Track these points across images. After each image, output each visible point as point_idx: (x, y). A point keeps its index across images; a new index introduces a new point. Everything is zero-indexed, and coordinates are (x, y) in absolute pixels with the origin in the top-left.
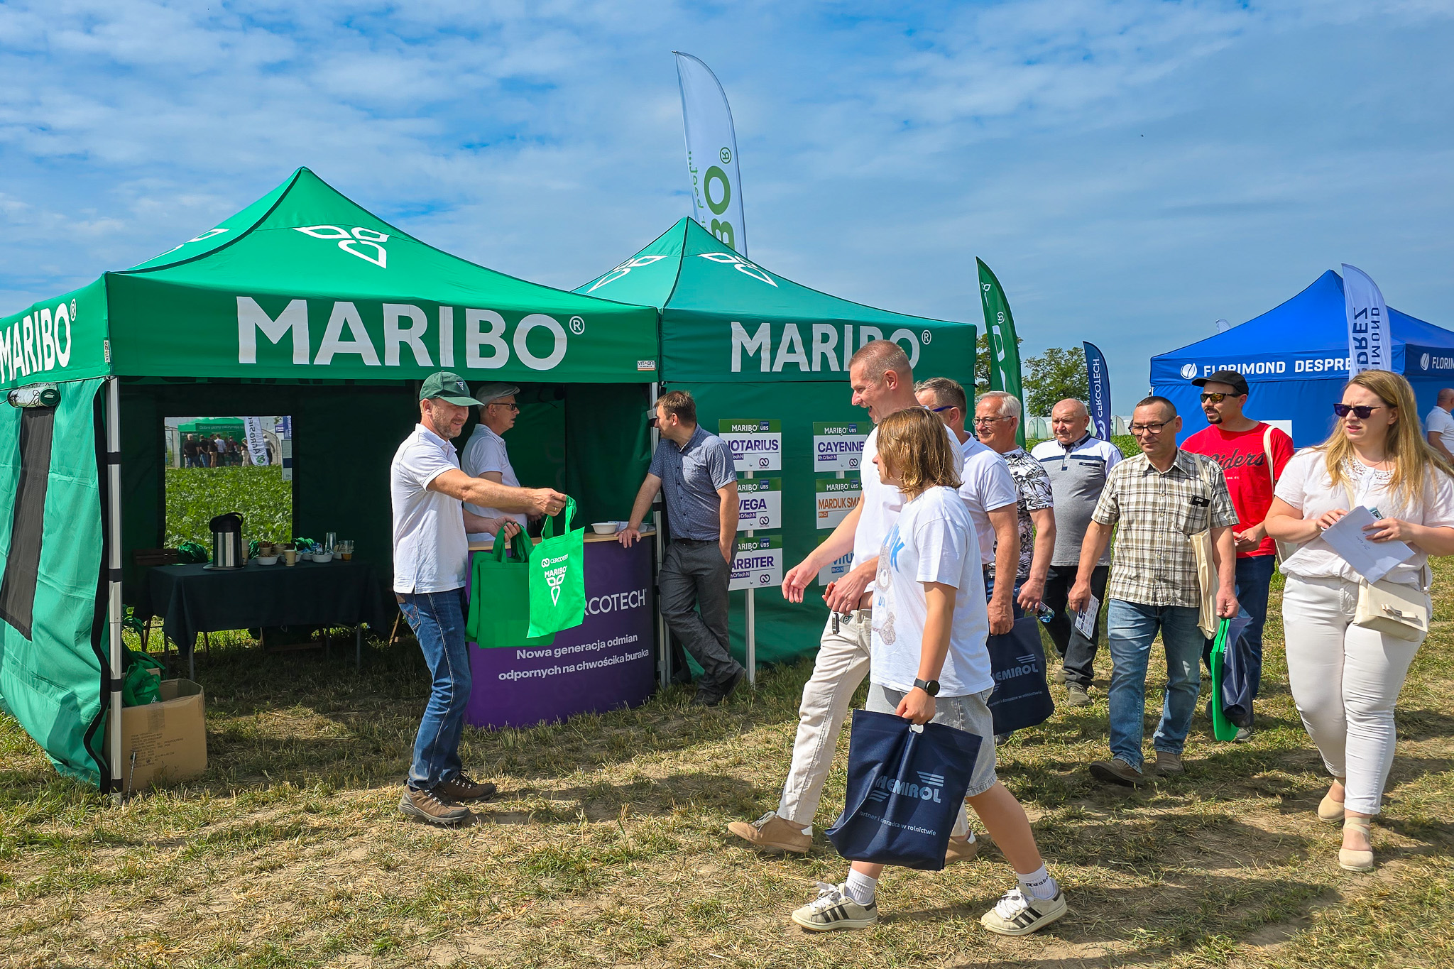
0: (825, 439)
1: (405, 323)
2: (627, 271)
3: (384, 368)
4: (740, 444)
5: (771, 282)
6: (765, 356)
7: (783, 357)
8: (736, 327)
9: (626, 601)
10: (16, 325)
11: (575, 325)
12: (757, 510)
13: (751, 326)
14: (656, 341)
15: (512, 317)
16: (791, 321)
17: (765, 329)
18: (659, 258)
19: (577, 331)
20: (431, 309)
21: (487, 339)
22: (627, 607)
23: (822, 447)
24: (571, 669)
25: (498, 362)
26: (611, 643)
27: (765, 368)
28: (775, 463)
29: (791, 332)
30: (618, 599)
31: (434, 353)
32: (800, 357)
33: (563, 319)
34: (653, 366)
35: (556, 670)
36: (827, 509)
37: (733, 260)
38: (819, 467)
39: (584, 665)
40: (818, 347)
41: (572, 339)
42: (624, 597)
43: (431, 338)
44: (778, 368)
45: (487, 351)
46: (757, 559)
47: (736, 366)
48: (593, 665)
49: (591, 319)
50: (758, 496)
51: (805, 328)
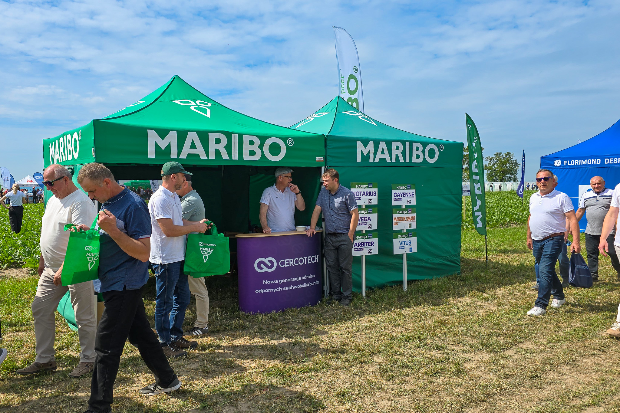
0: (397, 191)
1: (218, 141)
2: (312, 119)
3: (208, 160)
4: (360, 193)
5: (374, 124)
6: (372, 155)
7: (379, 156)
8: (359, 143)
9: (310, 260)
10: (57, 141)
11: (289, 142)
12: (367, 221)
13: (365, 143)
14: (324, 149)
15: (263, 139)
16: (382, 140)
17: (371, 144)
18: (326, 113)
19: (290, 144)
20: (228, 135)
21: (252, 148)
22: (310, 263)
23: (395, 195)
24: (286, 289)
25: (257, 158)
26: (303, 278)
27: (371, 160)
28: (375, 201)
29: (383, 145)
30: (307, 259)
31: (230, 154)
32: (386, 156)
33: (284, 139)
34: (323, 160)
35: (280, 289)
36: (397, 222)
37: (358, 114)
38: (394, 203)
39: (292, 287)
40: (394, 152)
41: (288, 148)
42: (309, 258)
43: (228, 147)
44: (377, 160)
45: (252, 153)
46: (367, 243)
47: (359, 160)
48: (296, 287)
49: (297, 139)
50: (368, 215)
51: (389, 143)
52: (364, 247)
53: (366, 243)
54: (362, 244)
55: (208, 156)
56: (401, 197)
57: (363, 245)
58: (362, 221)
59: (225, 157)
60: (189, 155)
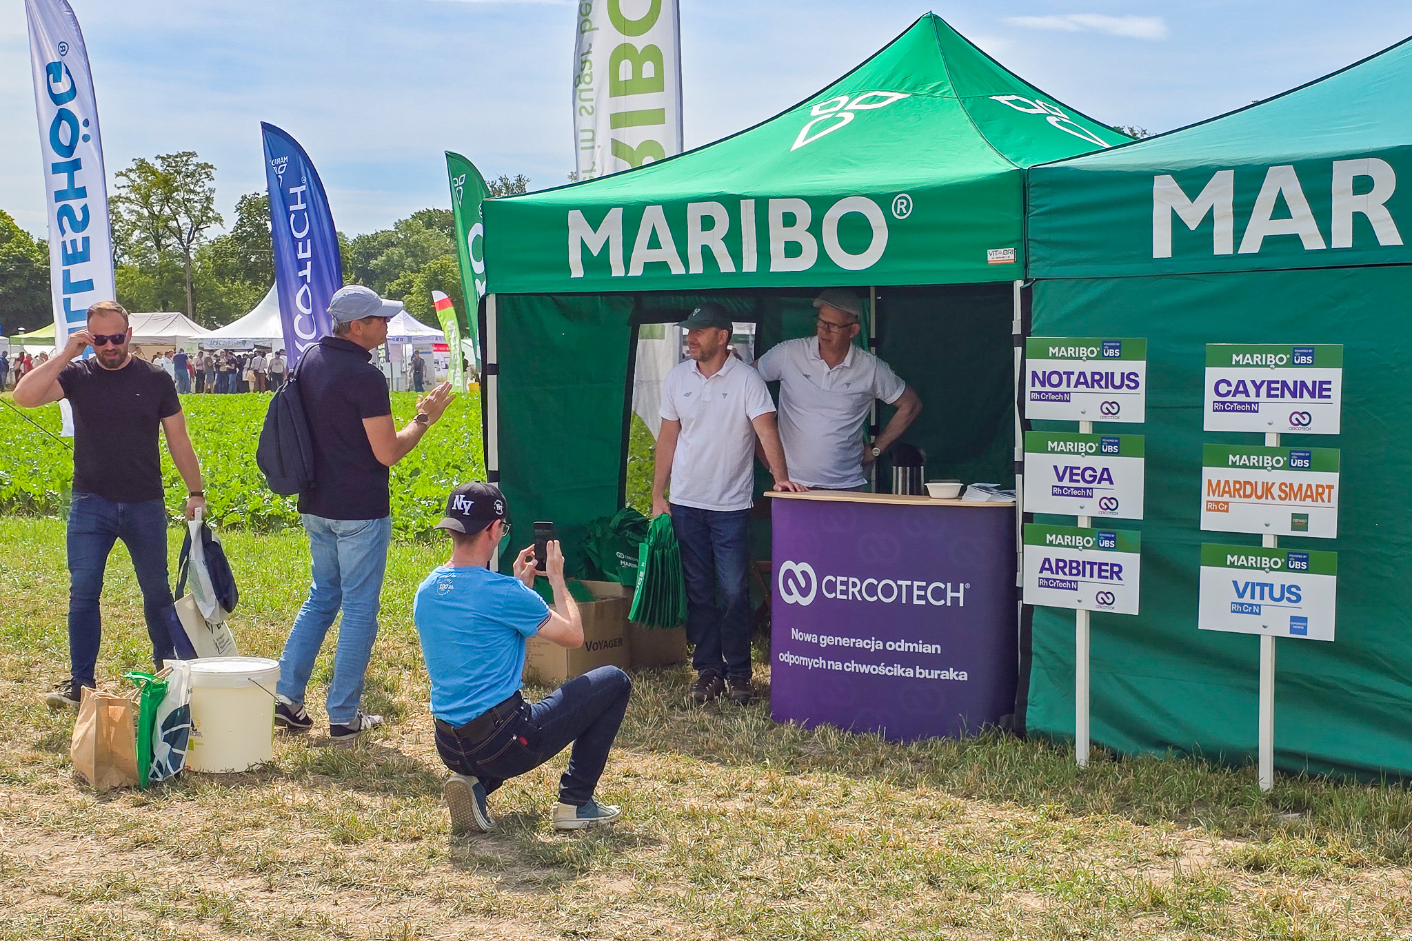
0: (1234, 375)
3: (686, 276)
4: (1065, 377)
6: (1223, 227)
9: (922, 593)
11: (899, 207)
12: (1095, 485)
14: (1018, 218)
15: (820, 204)
17: (1222, 181)
19: (902, 214)
20: (731, 203)
21: (792, 235)
22: (923, 602)
23: (1223, 388)
24: (837, 666)
25: (805, 262)
26: (892, 646)
27: (1222, 245)
28: (1133, 408)
29: (1284, 182)
30: (910, 589)
31: (737, 256)
33: (884, 200)
34: (1011, 257)
35: (820, 663)
36: (1226, 498)
38: (1214, 421)
39: (852, 666)
40: (1345, 204)
41: (893, 225)
42: (919, 588)
43: (733, 240)
44: (1251, 245)
46: (1092, 564)
47: (1162, 246)
48: (864, 669)
49: (920, 196)
50: (1099, 463)
52: (1080, 578)
53: (1088, 567)
54: (1071, 568)
55: (687, 266)
56: (1253, 398)
57: (1074, 571)
58: (1071, 480)
59: (726, 265)
60: (648, 266)
